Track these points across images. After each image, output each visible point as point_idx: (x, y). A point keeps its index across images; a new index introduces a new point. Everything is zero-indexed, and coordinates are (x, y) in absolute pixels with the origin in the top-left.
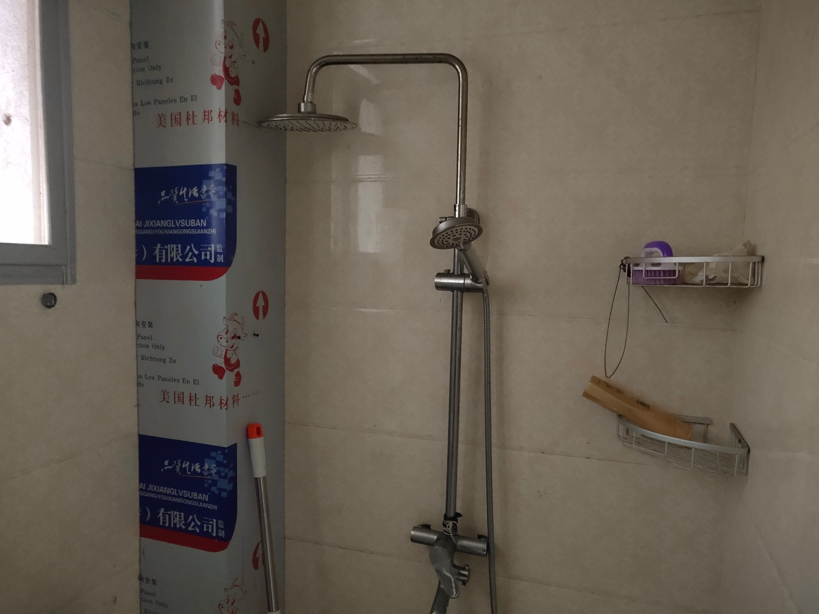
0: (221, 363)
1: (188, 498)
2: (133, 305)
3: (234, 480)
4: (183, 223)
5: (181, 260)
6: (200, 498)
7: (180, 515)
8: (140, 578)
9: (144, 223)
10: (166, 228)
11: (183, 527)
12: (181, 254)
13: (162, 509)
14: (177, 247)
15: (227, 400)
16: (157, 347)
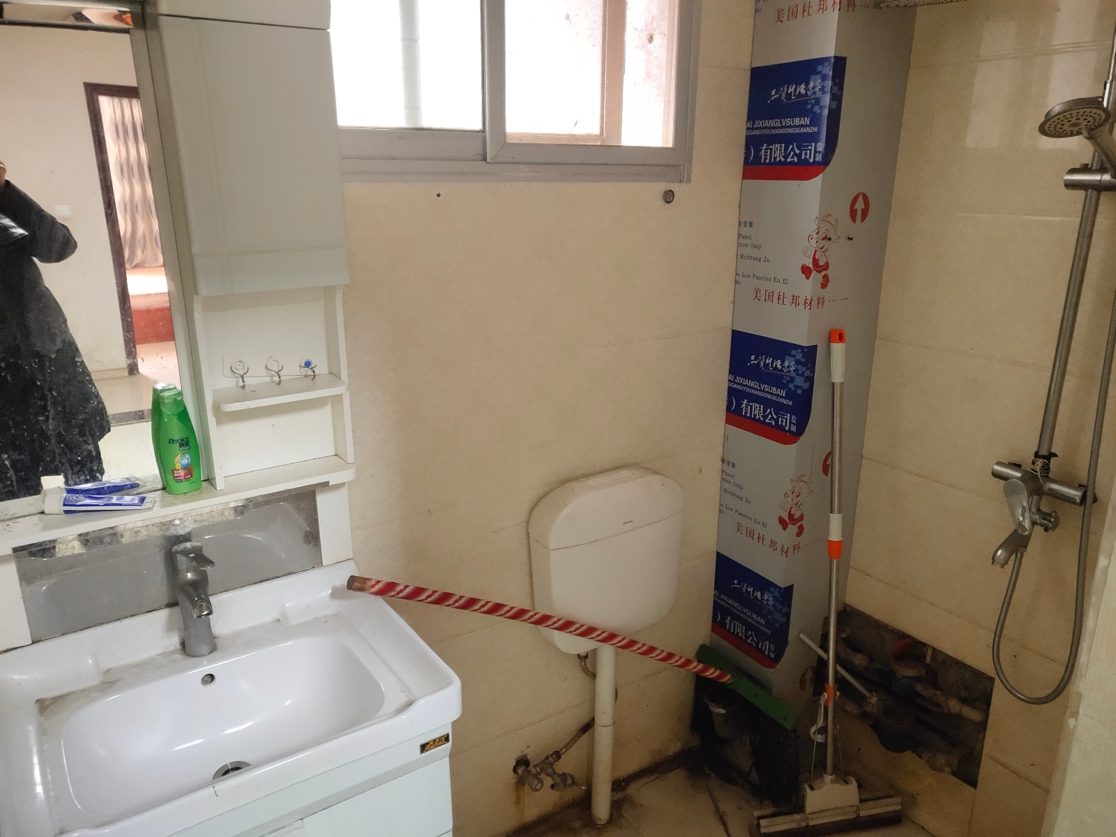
0: (809, 263)
1: (767, 392)
2: (738, 206)
3: (811, 380)
4: (788, 121)
5: (783, 160)
6: (777, 394)
7: (760, 407)
8: (723, 461)
9: (754, 124)
10: (774, 128)
11: (762, 419)
12: (783, 154)
13: (746, 401)
14: (781, 147)
15: (812, 300)
16: (755, 247)
